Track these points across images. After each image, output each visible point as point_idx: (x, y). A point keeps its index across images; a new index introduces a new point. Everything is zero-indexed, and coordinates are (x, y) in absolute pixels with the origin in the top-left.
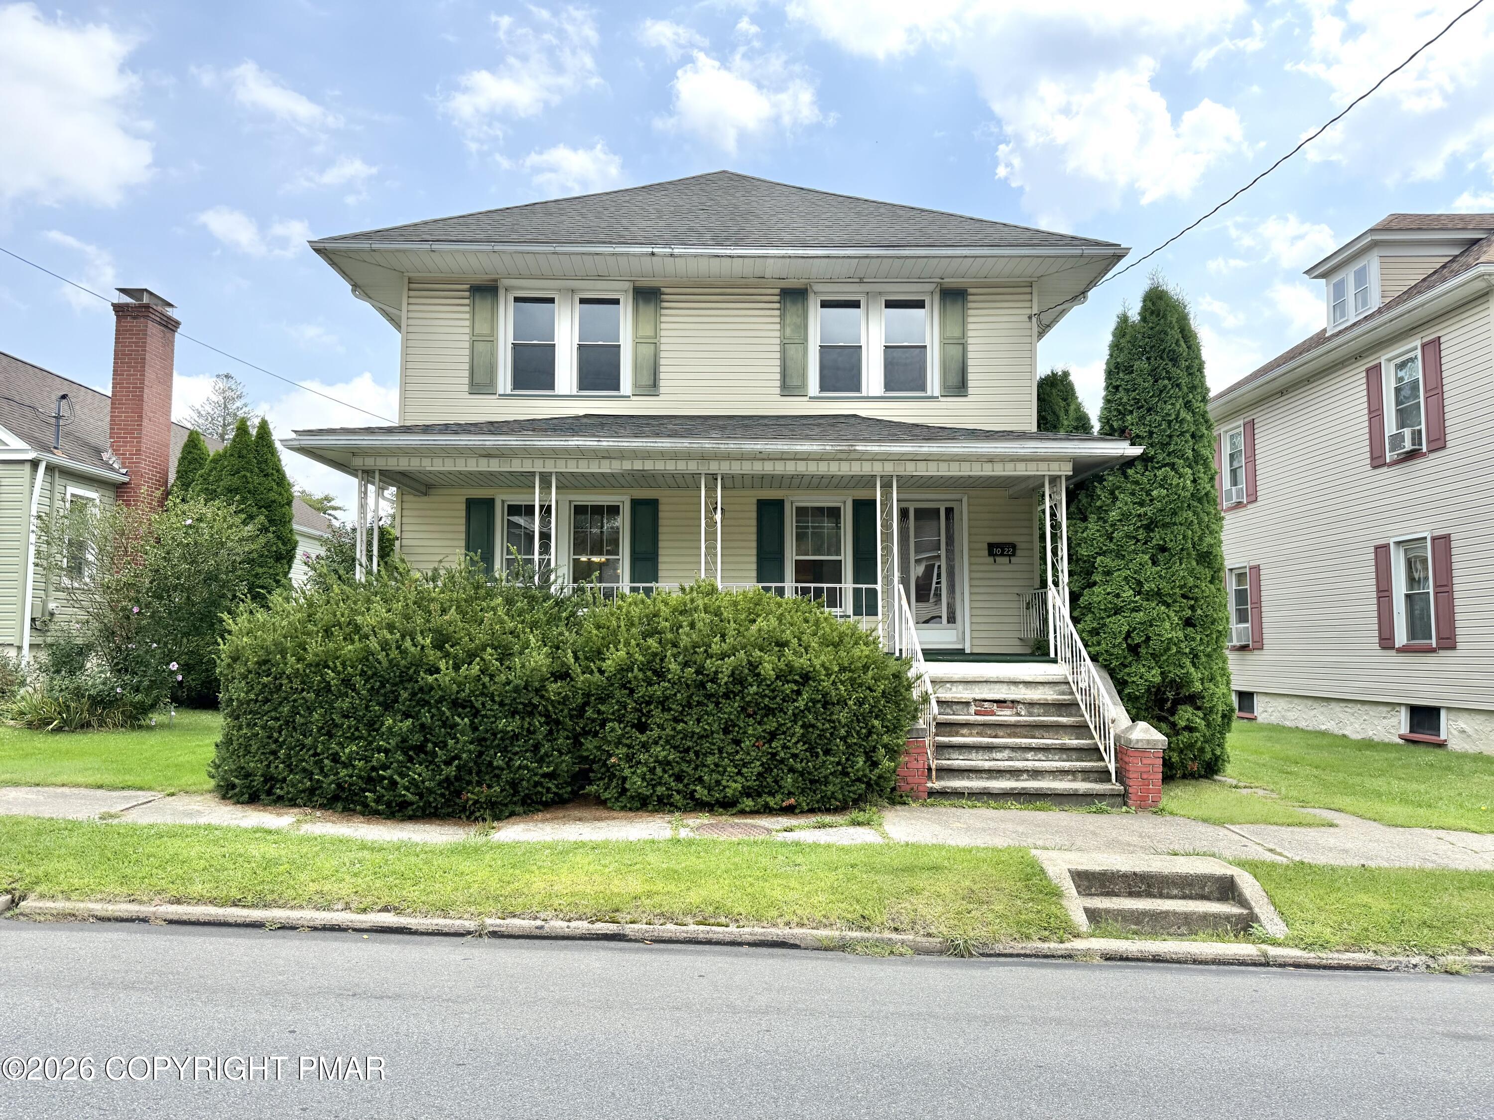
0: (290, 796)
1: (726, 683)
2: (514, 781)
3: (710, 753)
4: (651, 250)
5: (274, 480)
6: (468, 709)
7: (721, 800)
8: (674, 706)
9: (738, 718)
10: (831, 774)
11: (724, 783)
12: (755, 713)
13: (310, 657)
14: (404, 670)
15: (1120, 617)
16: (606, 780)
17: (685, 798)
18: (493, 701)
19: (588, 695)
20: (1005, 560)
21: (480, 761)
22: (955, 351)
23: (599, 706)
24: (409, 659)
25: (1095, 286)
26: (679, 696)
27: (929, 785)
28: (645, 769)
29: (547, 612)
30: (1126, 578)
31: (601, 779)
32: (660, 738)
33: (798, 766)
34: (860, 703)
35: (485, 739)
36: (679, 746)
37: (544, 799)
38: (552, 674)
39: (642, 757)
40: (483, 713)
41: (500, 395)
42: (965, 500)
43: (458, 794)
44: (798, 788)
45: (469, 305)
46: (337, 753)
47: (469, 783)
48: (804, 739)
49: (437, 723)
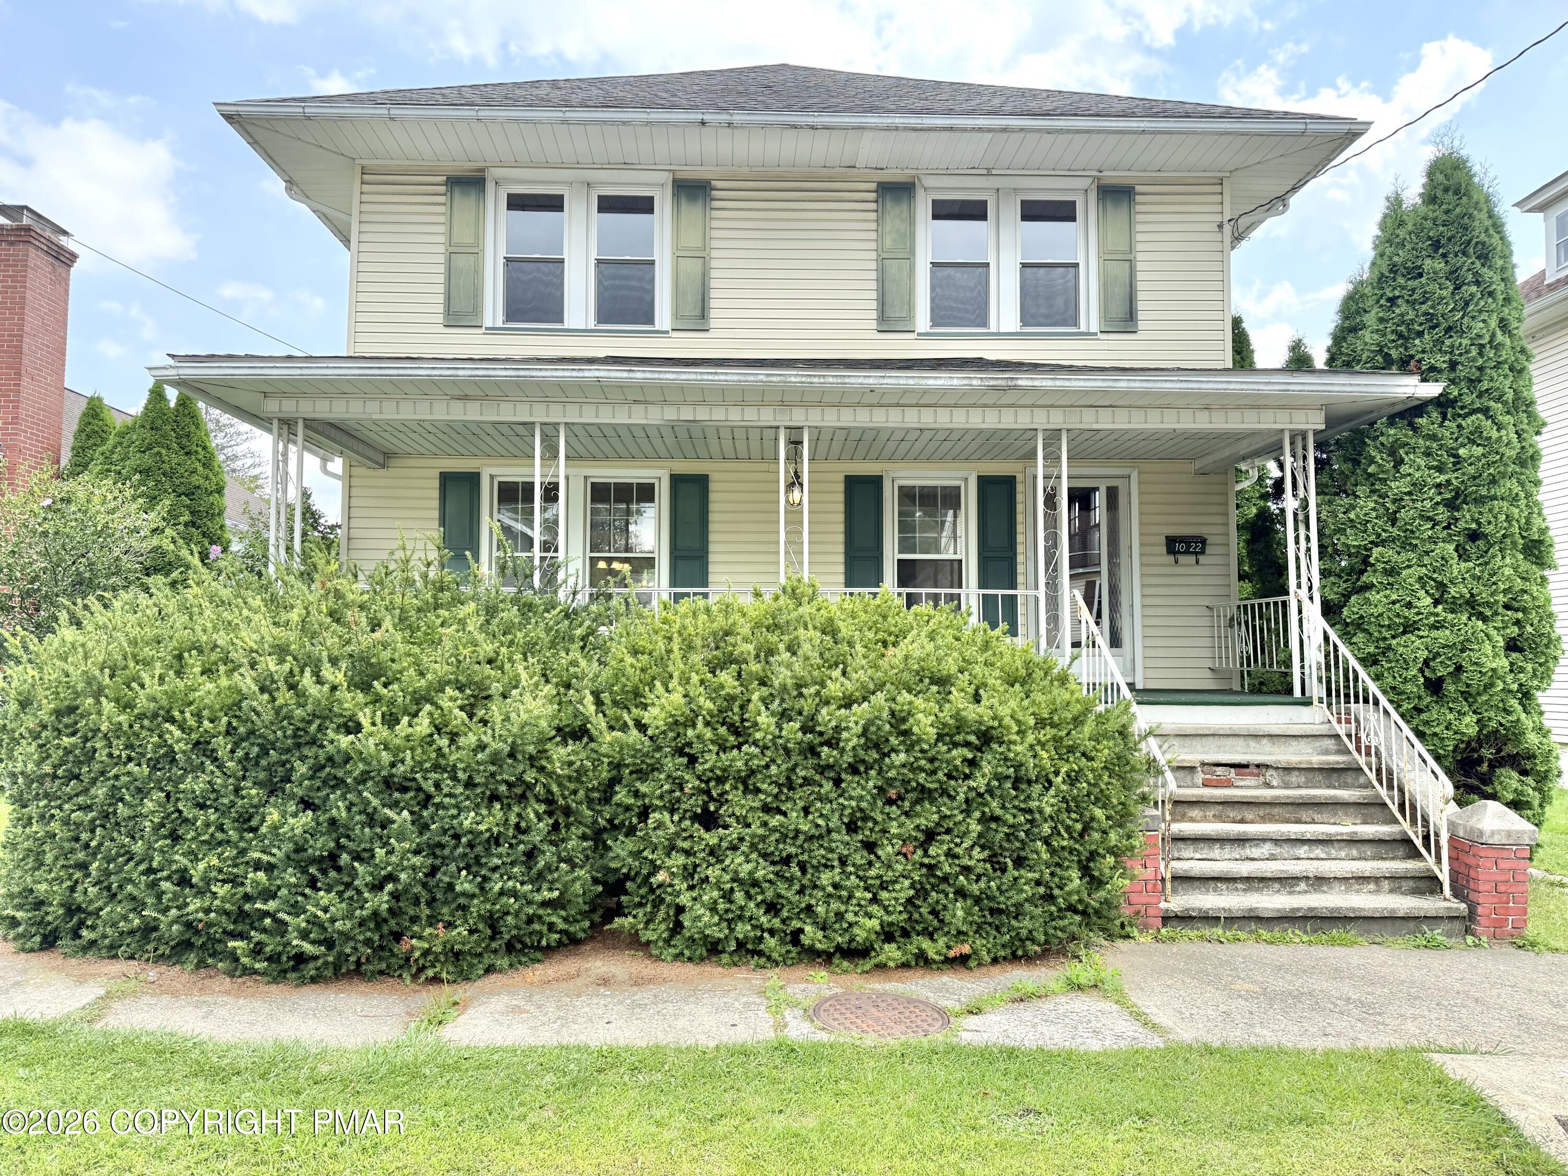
0: (107, 941)
1: (854, 748)
2: (491, 916)
3: (826, 866)
4: (700, 117)
5: (199, 460)
6: (412, 794)
7: (845, 946)
8: (764, 786)
9: (873, 804)
10: (1026, 900)
11: (850, 917)
12: (901, 798)
13: (142, 703)
14: (301, 725)
15: (1413, 638)
16: (648, 908)
17: (782, 942)
18: (455, 778)
19: (617, 766)
20: (1192, 559)
21: (432, 882)
22: (1121, 270)
23: (638, 784)
24: (309, 708)
25: (1315, 177)
26: (774, 769)
27: (1163, 905)
28: (715, 894)
29: (551, 629)
30: (1421, 578)
31: (640, 905)
32: (741, 839)
33: (975, 888)
34: (1072, 779)
35: (442, 846)
36: (772, 853)
37: (544, 943)
38: (559, 729)
39: (713, 873)
40: (437, 800)
41: (487, 329)
42: (1134, 476)
43: (398, 936)
44: (971, 923)
45: (444, 204)
46: (186, 870)
47: (414, 920)
48: (982, 842)
49: (358, 818)
